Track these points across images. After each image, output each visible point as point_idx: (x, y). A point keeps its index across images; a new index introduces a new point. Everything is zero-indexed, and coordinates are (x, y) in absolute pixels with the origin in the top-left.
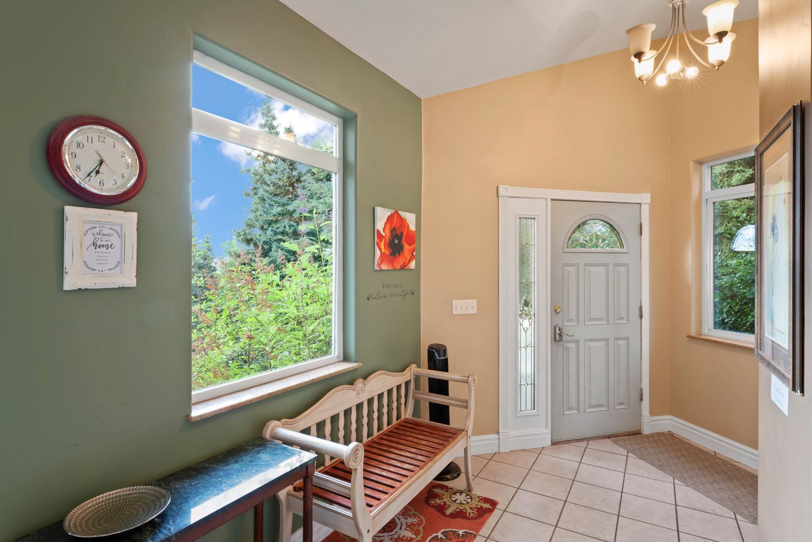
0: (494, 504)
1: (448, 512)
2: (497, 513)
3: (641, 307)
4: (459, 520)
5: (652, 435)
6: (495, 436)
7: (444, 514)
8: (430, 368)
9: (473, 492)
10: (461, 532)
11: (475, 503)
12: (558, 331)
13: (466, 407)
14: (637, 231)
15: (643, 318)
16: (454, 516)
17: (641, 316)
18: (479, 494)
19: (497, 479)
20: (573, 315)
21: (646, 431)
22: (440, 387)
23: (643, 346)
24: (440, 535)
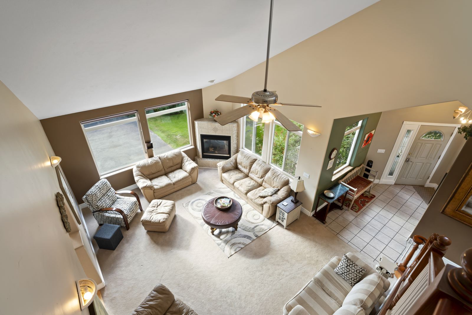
0: (375, 196)
1: (364, 196)
2: (375, 198)
3: (440, 156)
4: (366, 198)
5: (427, 188)
6: (379, 180)
7: (363, 196)
8: (367, 166)
9: (370, 193)
10: (367, 200)
11: (370, 195)
12: (408, 159)
13: (375, 177)
14: (451, 135)
15: (439, 159)
16: (365, 197)
17: (439, 158)
18: (372, 193)
19: (376, 191)
20: (415, 156)
21: (426, 186)
22: (369, 171)
23: (436, 166)
24: (362, 200)
